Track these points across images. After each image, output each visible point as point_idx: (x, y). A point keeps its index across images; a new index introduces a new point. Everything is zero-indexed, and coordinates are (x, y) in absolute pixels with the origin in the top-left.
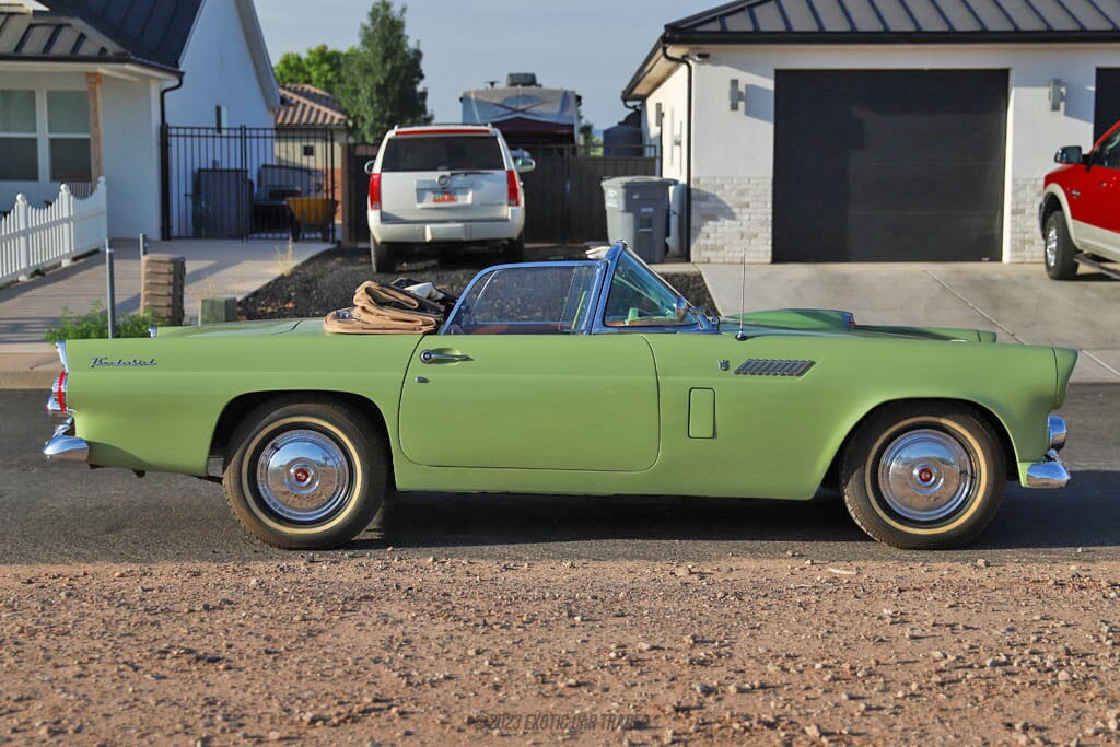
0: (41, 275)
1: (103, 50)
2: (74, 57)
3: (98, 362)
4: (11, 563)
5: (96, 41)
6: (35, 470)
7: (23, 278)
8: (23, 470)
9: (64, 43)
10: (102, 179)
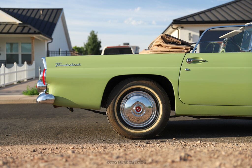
0: (19, 82)
1: (35, 31)
2: (28, 33)
3: (58, 65)
4: (23, 145)
5: (33, 30)
6: (25, 119)
7: (15, 83)
8: (21, 119)
9: (26, 30)
10: (34, 62)
